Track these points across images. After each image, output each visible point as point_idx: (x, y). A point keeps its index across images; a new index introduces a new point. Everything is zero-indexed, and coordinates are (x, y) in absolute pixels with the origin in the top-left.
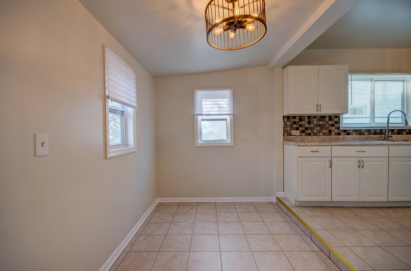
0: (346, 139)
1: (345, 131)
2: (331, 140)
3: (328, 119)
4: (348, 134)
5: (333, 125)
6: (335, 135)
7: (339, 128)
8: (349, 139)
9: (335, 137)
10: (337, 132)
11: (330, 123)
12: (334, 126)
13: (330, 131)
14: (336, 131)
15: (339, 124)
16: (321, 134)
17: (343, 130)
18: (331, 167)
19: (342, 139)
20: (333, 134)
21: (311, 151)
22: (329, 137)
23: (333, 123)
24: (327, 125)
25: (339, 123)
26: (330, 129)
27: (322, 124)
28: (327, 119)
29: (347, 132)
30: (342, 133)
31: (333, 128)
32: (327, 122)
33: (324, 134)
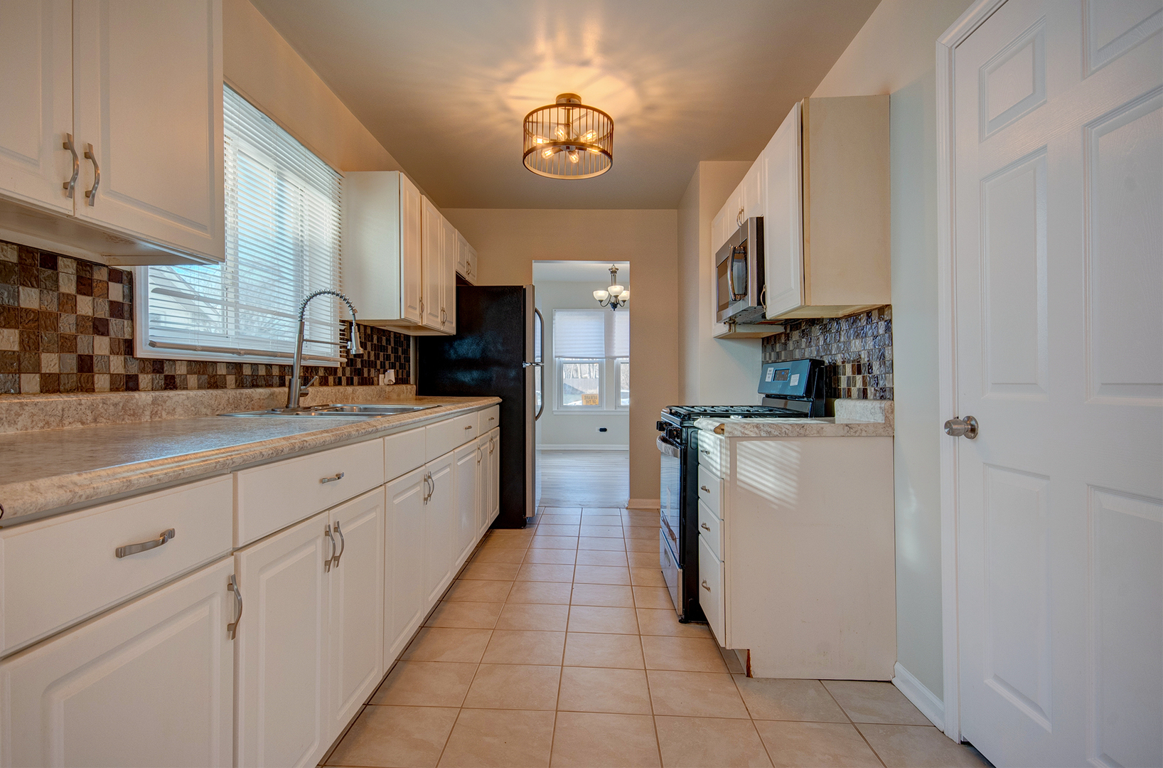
0: (168, 413)
1: (157, 365)
2: (95, 420)
3: (74, 278)
4: (171, 383)
5: (99, 327)
6: (111, 390)
7: (128, 347)
8: (179, 410)
9: (115, 405)
10: (121, 371)
11: (85, 306)
12: (105, 333)
13: (86, 364)
14: (117, 365)
15: (132, 320)
16: (31, 382)
17: (147, 359)
18: (233, 628)
19: (148, 413)
20: (102, 381)
21: (121, 553)
22: (85, 399)
23: (100, 314)
24: (67, 324)
25: (131, 317)
26: (83, 349)
27: (38, 313)
28: (68, 284)
29: (166, 373)
30: (145, 380)
31: (101, 346)
32: (67, 303)
33: (51, 385)
